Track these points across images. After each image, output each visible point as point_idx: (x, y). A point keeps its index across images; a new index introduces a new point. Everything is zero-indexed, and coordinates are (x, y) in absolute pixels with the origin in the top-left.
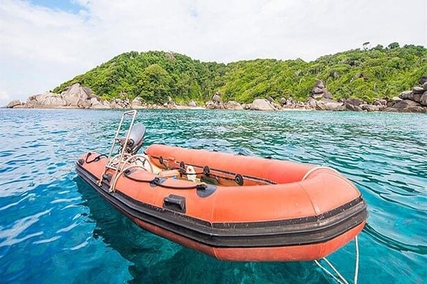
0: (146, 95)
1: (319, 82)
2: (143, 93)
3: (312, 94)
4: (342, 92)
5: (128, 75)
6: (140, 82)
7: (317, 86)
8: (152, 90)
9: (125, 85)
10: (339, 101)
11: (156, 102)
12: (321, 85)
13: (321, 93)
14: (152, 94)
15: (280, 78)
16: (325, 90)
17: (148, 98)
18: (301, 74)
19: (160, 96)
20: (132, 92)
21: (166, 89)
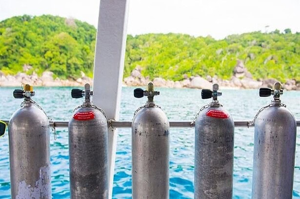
0: (58, 69)
1: (239, 63)
2: (53, 67)
3: (235, 73)
4: (260, 73)
5: (29, 44)
6: (49, 54)
7: (238, 66)
8: (63, 64)
9: (27, 56)
10: (258, 80)
11: (68, 77)
12: (242, 64)
13: (242, 72)
14: (64, 68)
15: (203, 56)
16: (245, 69)
17: (59, 73)
18: (222, 53)
19: (73, 71)
20: (39, 66)
21: (79, 62)
